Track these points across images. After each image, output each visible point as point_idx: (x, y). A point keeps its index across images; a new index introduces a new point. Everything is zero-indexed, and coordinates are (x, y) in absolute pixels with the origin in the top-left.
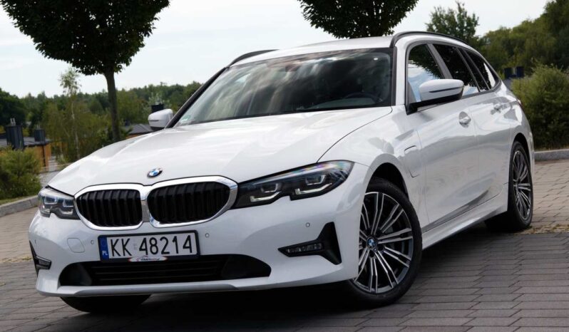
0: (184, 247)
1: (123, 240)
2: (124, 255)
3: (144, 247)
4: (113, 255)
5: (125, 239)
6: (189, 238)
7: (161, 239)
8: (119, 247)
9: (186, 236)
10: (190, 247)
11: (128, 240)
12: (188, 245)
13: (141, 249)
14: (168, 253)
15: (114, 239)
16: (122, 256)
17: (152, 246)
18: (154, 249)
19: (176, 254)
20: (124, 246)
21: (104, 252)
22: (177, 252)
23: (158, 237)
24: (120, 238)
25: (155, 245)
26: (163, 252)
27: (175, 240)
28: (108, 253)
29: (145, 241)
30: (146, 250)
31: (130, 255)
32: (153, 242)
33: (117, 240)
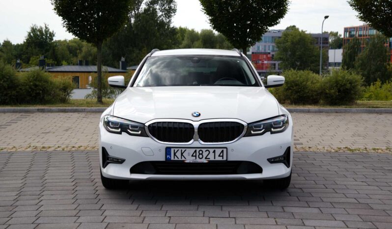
0: (219, 156)
1: (181, 150)
2: (181, 158)
3: (194, 155)
4: (174, 158)
5: (183, 150)
6: (222, 151)
7: (206, 151)
8: (179, 154)
9: (221, 150)
10: (223, 156)
11: (185, 150)
12: (221, 155)
13: (192, 156)
14: (209, 158)
15: (176, 150)
16: (180, 159)
17: (200, 154)
18: (201, 156)
19: (213, 159)
20: (182, 154)
21: (168, 156)
22: (215, 158)
23: (204, 150)
24: (180, 149)
25: (202, 154)
26: (206, 158)
27: (214, 152)
28: (171, 157)
29: (196, 151)
30: (196, 156)
31: (185, 158)
32: (201, 152)
33: (178, 150)
